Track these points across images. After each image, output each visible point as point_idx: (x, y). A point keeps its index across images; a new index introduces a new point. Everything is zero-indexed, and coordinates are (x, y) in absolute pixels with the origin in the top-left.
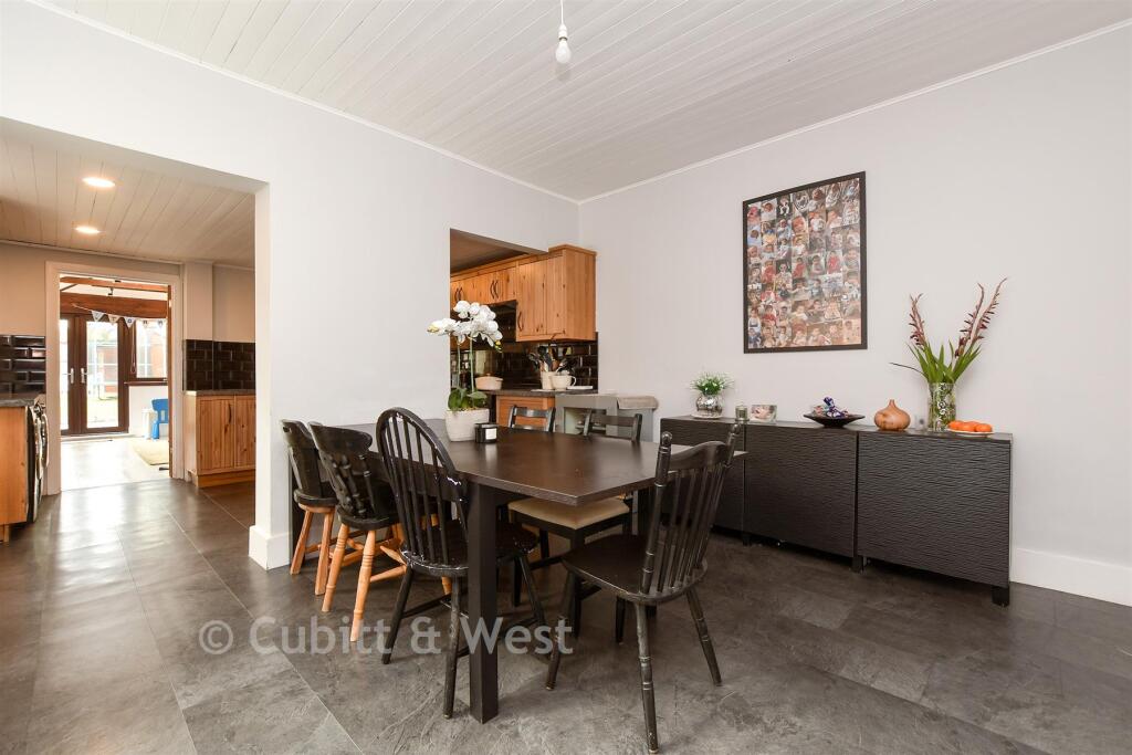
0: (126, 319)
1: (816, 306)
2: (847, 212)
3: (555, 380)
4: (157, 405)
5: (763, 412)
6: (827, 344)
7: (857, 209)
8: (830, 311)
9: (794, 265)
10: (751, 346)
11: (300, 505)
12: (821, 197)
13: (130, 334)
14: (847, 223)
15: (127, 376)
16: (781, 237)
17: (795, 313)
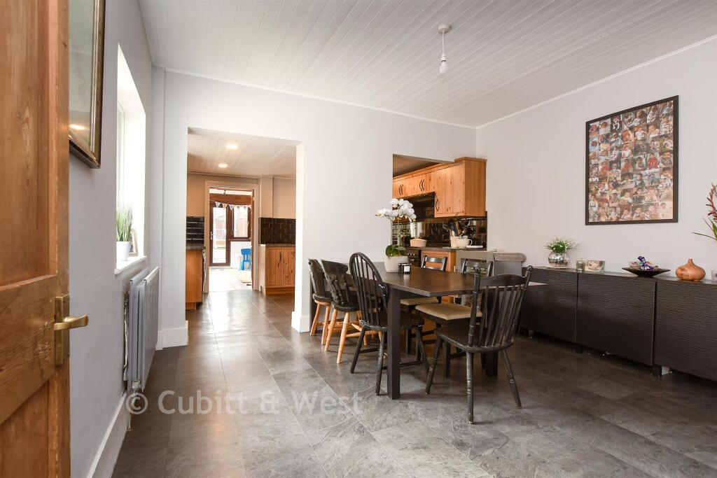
0: (230, 205)
1: (639, 193)
2: (663, 125)
3: (459, 242)
4: (244, 252)
5: (594, 265)
6: (647, 219)
7: (671, 123)
8: (650, 195)
9: (623, 164)
10: (591, 220)
11: (316, 301)
12: (644, 116)
13: (231, 214)
14: (663, 133)
15: (230, 237)
16: (614, 145)
17: (623, 197)
